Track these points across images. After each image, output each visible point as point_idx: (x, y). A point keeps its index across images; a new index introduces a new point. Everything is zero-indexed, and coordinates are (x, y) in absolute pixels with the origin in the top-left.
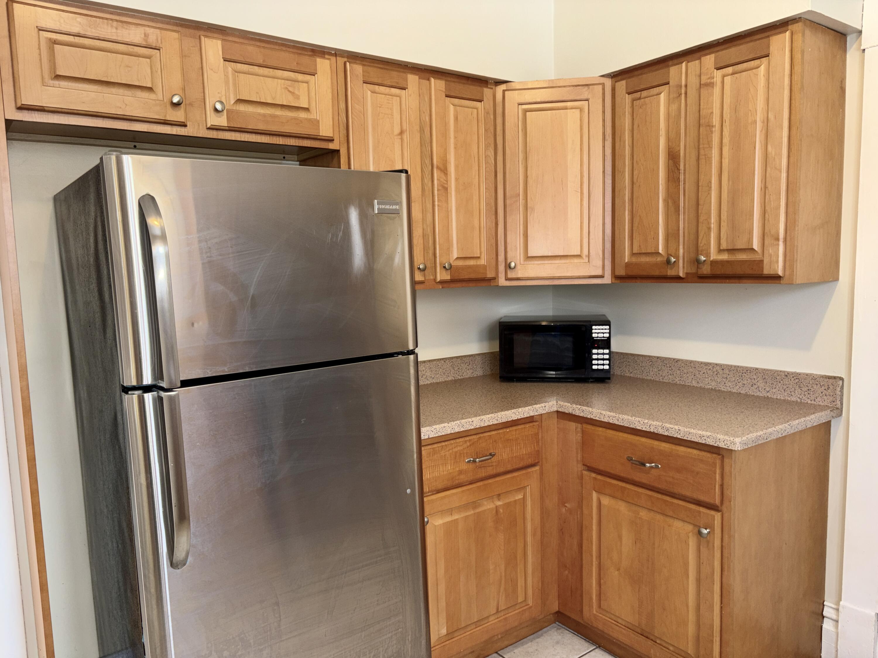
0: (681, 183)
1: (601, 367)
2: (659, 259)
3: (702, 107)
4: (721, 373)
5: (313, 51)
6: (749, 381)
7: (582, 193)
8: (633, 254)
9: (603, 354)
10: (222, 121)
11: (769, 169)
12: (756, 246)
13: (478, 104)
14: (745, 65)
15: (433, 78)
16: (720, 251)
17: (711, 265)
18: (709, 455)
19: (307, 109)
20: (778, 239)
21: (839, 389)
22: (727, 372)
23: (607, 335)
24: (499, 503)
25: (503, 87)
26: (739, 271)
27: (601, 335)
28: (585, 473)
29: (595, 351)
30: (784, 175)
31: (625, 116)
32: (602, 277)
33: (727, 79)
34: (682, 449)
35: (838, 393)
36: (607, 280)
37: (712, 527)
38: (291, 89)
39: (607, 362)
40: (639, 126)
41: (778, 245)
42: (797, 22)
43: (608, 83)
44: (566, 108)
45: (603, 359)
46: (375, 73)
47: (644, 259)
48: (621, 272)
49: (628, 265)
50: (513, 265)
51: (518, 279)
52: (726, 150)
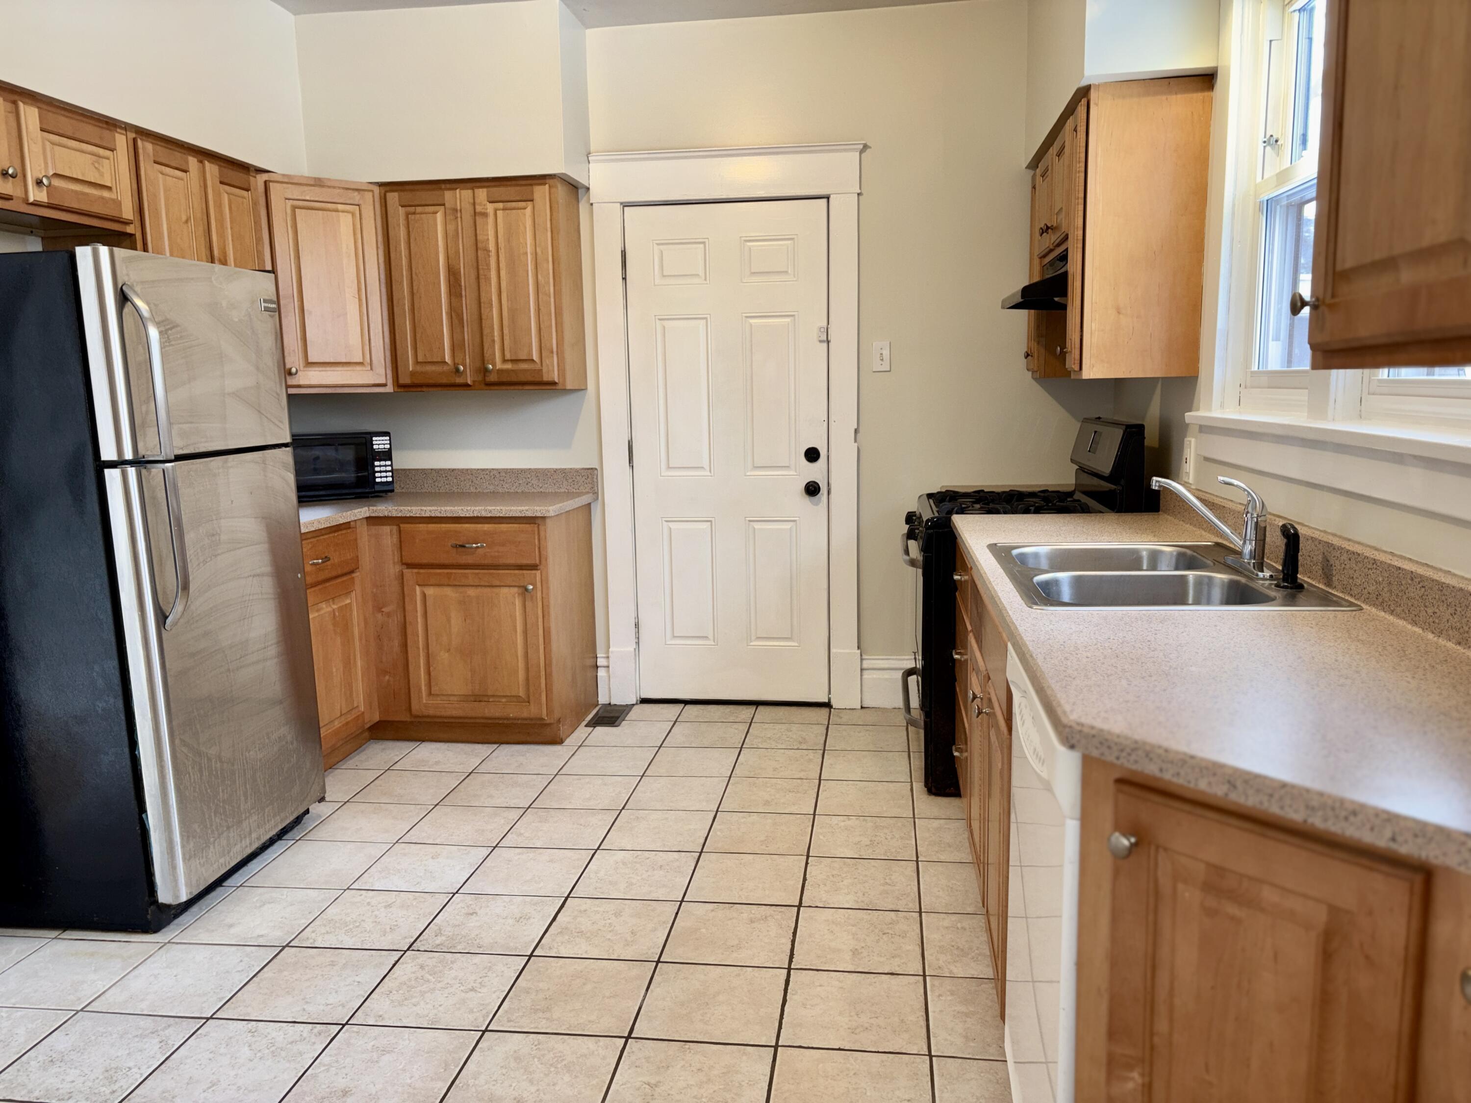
0: (464, 299)
1: (384, 480)
2: (446, 368)
3: (478, 232)
4: (498, 476)
5: (107, 123)
6: (524, 480)
7: (360, 300)
8: (417, 363)
9: (386, 466)
10: (41, 196)
11: (540, 294)
12: (535, 357)
13: (244, 193)
14: (514, 204)
15: (208, 161)
16: (505, 361)
17: (498, 373)
18: (528, 526)
19: (109, 188)
20: (552, 352)
21: (595, 477)
22: (504, 474)
23: (388, 446)
24: (335, 607)
25: (265, 177)
26: (523, 378)
27: (382, 447)
28: (406, 571)
29: (377, 463)
30: (552, 300)
31: (400, 228)
32: (385, 385)
33: (500, 213)
34: (504, 527)
35: (595, 480)
36: (389, 389)
37: (534, 585)
38: (96, 165)
39: (390, 474)
40: (416, 239)
41: (553, 357)
42: (552, 178)
43: (377, 190)
44: (337, 211)
45: (386, 471)
46: (164, 153)
47: (429, 368)
48: (405, 380)
49: (413, 374)
50: (294, 370)
51: (299, 386)
52: (503, 273)
